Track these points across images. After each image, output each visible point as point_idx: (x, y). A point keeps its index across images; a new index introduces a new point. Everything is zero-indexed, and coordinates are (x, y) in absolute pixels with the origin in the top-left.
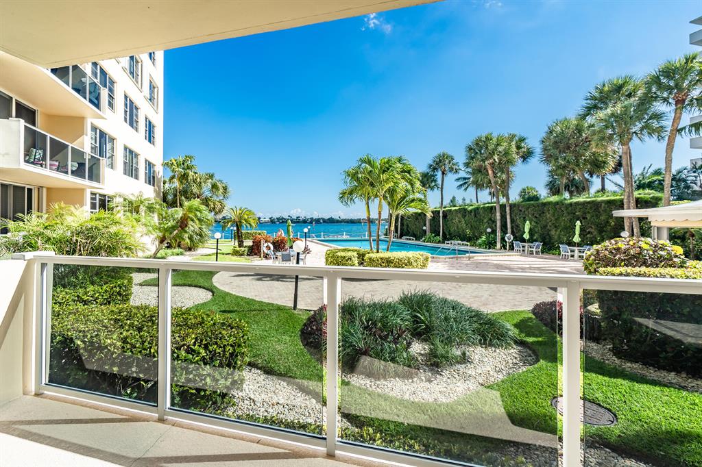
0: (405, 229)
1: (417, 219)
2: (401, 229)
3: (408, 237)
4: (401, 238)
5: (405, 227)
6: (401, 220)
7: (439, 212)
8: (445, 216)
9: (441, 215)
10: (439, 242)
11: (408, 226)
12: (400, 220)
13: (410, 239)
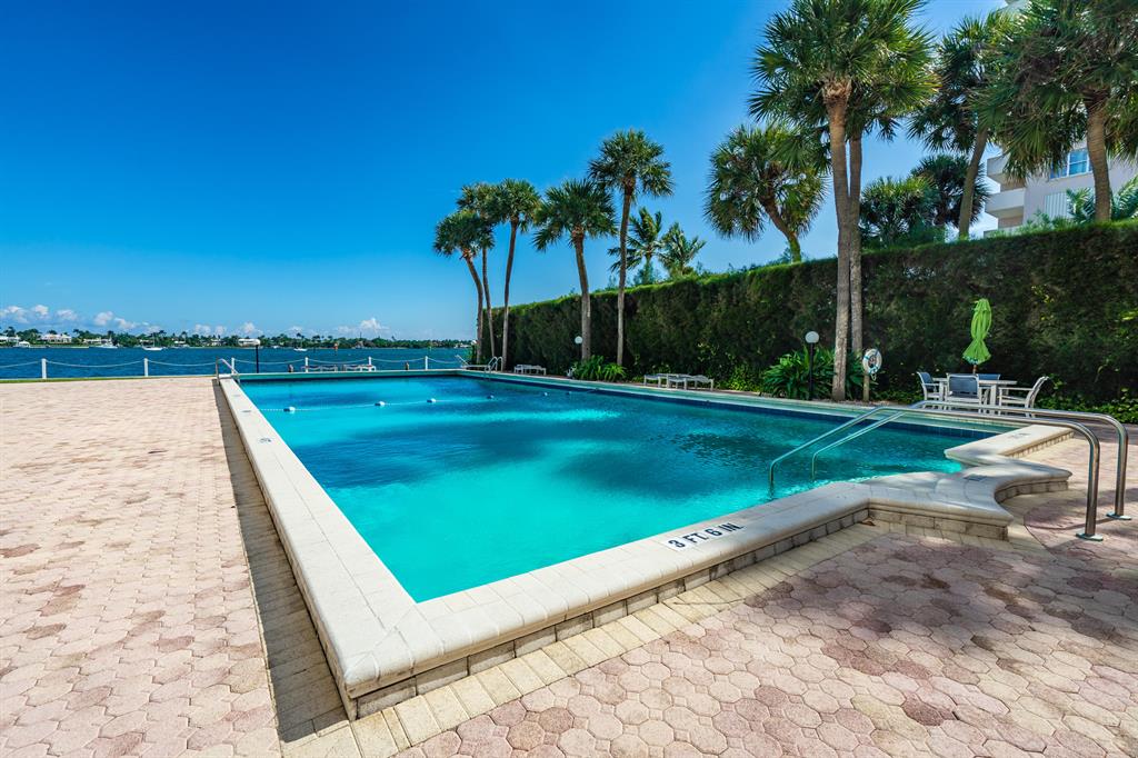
0: (519, 347)
1: (551, 319)
2: (509, 348)
3: (530, 367)
4: (509, 367)
5: (519, 342)
6: (510, 325)
7: (614, 299)
8: (630, 311)
9: (620, 305)
10: (617, 378)
11: (526, 339)
12: (505, 325)
13: (534, 372)
